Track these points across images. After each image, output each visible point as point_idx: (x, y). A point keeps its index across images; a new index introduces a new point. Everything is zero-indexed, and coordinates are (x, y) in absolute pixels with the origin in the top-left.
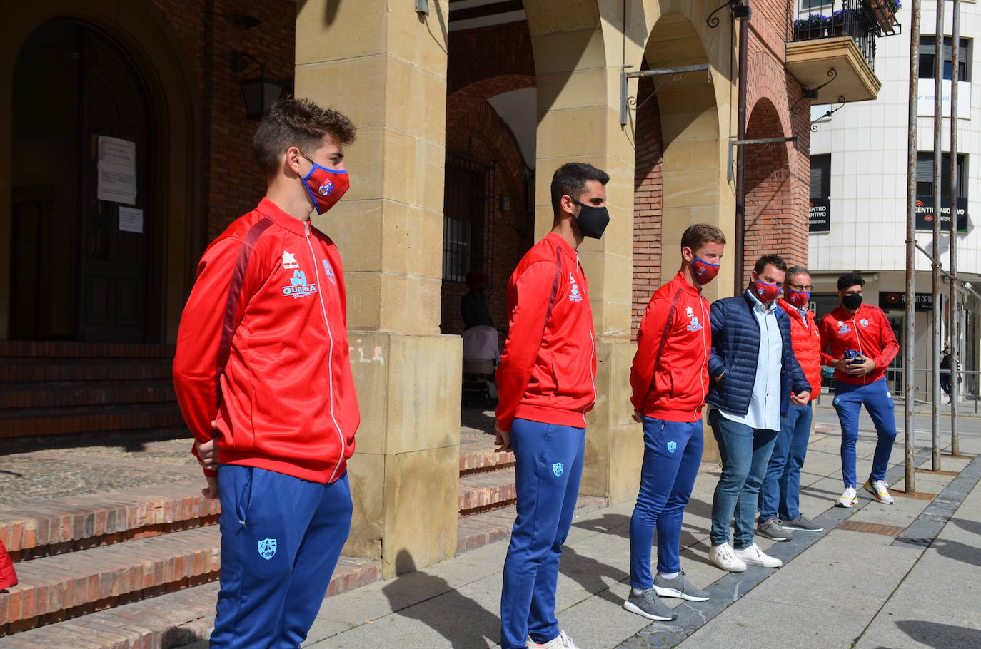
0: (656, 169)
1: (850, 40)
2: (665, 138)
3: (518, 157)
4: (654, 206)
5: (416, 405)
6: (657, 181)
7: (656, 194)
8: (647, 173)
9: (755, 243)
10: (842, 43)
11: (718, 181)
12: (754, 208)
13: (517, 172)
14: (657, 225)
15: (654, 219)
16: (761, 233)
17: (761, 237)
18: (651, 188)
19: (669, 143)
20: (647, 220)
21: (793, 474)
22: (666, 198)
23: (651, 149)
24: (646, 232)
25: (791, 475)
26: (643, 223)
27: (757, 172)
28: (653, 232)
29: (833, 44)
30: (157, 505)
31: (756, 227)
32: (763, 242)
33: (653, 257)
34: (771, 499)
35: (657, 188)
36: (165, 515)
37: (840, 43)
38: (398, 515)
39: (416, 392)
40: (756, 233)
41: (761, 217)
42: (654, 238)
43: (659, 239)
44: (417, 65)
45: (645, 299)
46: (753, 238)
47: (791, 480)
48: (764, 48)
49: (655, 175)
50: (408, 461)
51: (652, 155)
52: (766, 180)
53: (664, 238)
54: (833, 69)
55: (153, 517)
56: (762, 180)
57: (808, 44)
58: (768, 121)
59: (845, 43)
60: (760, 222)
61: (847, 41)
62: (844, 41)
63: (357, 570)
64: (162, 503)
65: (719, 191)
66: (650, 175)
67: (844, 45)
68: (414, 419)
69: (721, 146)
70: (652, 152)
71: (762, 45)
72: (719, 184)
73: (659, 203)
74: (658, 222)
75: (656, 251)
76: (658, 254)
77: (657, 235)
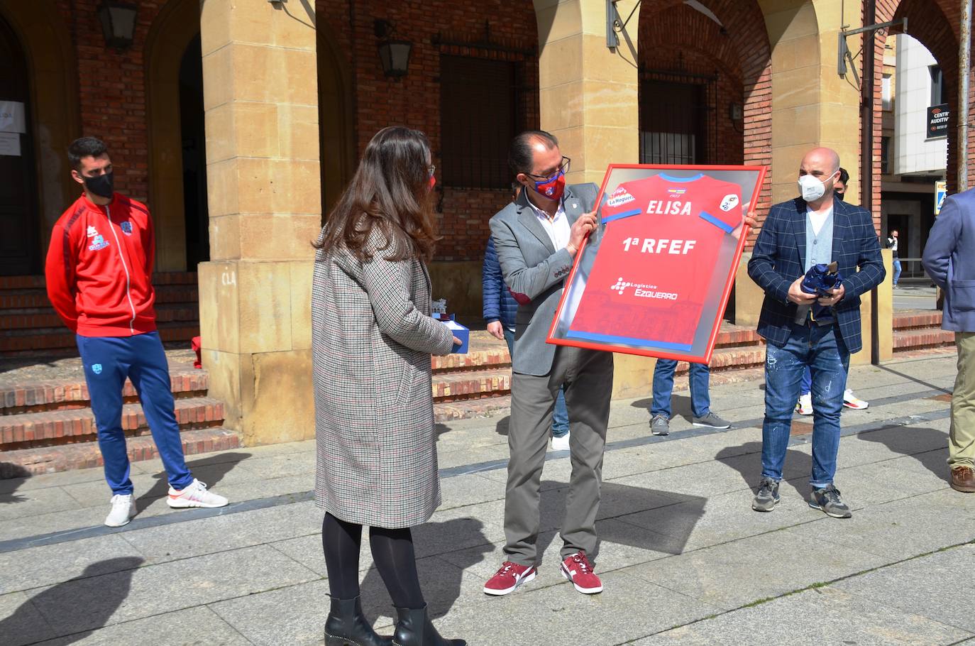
0: (765, 72)
2: (771, 40)
4: (765, 110)
5: (277, 316)
6: (767, 85)
7: (766, 98)
8: (758, 78)
11: (819, 78)
14: (768, 130)
15: (765, 124)
18: (762, 92)
19: (775, 44)
20: (759, 125)
22: (776, 100)
23: (762, 52)
24: (758, 137)
26: (756, 128)
28: (765, 136)
30: (73, 387)
33: (765, 162)
35: (767, 91)
36: (82, 394)
38: (259, 400)
39: (276, 305)
42: (765, 143)
43: (770, 143)
49: (766, 78)
51: (763, 58)
53: (774, 142)
55: (71, 396)
63: (213, 439)
64: (79, 386)
65: (820, 89)
66: (761, 79)
68: (274, 327)
69: (821, 41)
70: (763, 55)
72: (820, 82)
73: (769, 106)
74: (769, 126)
75: (767, 155)
76: (769, 159)
77: (768, 140)
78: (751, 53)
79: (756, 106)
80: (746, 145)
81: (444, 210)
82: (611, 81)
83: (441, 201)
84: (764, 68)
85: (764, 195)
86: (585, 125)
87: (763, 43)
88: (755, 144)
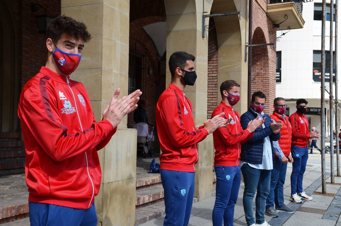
1: (294, 3)
2: (219, 43)
3: (155, 51)
4: (214, 72)
5: (117, 160)
6: (215, 62)
7: (215, 67)
9: (254, 87)
10: (290, 4)
11: (241, 61)
12: (254, 73)
13: (155, 58)
14: (216, 80)
15: (214, 78)
16: (257, 83)
17: (257, 85)
18: (213, 65)
19: (220, 46)
20: (212, 78)
21: (280, 187)
22: (220, 69)
23: (213, 48)
24: (212, 83)
25: (279, 188)
27: (255, 58)
28: (214, 83)
29: (286, 5)
31: (255, 81)
32: (258, 87)
33: (214, 94)
34: (270, 198)
35: (215, 64)
37: (289, 5)
38: (109, 210)
39: (117, 154)
40: (255, 83)
41: (257, 77)
42: (214, 86)
43: (216, 86)
44: (116, 9)
45: (210, 111)
46: (253, 85)
47: (279, 190)
48: (259, 6)
49: (215, 59)
50: (113, 186)
51: (213, 51)
52: (259, 61)
54: (286, 15)
56: (257, 61)
57: (276, 5)
58: (260, 37)
59: (292, 4)
60: (256, 79)
61: (292, 3)
62: (291, 4)
65: (241, 66)
66: (213, 59)
67: (291, 5)
68: (116, 167)
69: (242, 47)
70: (213, 49)
71: (258, 5)
72: (241, 63)
73: (216, 71)
74: (216, 79)
76: (216, 92)
77: (215, 84)
85: (213, 107)
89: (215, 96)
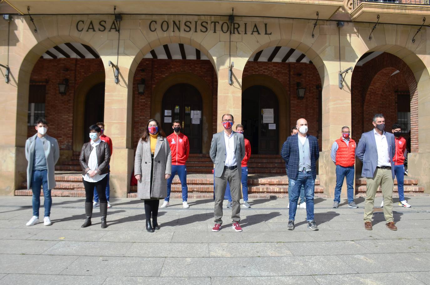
0: (416, 92)
2: (417, 82)
4: (416, 104)
6: (416, 96)
7: (416, 100)
8: (414, 94)
14: (417, 111)
15: (416, 109)
20: (415, 109)
22: (419, 101)
23: (415, 85)
24: (414, 114)
33: (417, 122)
35: (416, 98)
42: (416, 115)
49: (416, 94)
51: (415, 87)
73: (417, 103)
75: (417, 120)
77: (417, 114)
78: (412, 85)
79: (413, 103)
80: (411, 116)
81: (319, 138)
82: (341, 98)
83: (318, 135)
84: (416, 90)
86: (330, 112)
87: (415, 82)
88: (414, 116)
89: (417, 124)
